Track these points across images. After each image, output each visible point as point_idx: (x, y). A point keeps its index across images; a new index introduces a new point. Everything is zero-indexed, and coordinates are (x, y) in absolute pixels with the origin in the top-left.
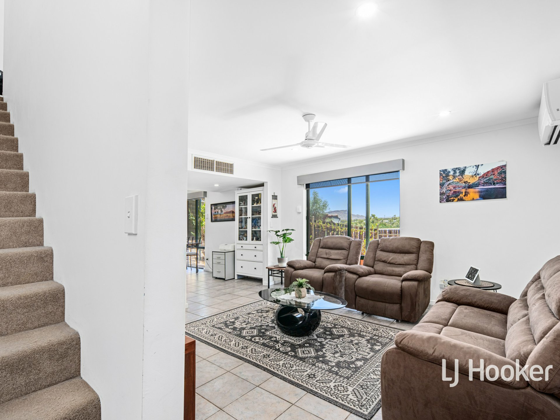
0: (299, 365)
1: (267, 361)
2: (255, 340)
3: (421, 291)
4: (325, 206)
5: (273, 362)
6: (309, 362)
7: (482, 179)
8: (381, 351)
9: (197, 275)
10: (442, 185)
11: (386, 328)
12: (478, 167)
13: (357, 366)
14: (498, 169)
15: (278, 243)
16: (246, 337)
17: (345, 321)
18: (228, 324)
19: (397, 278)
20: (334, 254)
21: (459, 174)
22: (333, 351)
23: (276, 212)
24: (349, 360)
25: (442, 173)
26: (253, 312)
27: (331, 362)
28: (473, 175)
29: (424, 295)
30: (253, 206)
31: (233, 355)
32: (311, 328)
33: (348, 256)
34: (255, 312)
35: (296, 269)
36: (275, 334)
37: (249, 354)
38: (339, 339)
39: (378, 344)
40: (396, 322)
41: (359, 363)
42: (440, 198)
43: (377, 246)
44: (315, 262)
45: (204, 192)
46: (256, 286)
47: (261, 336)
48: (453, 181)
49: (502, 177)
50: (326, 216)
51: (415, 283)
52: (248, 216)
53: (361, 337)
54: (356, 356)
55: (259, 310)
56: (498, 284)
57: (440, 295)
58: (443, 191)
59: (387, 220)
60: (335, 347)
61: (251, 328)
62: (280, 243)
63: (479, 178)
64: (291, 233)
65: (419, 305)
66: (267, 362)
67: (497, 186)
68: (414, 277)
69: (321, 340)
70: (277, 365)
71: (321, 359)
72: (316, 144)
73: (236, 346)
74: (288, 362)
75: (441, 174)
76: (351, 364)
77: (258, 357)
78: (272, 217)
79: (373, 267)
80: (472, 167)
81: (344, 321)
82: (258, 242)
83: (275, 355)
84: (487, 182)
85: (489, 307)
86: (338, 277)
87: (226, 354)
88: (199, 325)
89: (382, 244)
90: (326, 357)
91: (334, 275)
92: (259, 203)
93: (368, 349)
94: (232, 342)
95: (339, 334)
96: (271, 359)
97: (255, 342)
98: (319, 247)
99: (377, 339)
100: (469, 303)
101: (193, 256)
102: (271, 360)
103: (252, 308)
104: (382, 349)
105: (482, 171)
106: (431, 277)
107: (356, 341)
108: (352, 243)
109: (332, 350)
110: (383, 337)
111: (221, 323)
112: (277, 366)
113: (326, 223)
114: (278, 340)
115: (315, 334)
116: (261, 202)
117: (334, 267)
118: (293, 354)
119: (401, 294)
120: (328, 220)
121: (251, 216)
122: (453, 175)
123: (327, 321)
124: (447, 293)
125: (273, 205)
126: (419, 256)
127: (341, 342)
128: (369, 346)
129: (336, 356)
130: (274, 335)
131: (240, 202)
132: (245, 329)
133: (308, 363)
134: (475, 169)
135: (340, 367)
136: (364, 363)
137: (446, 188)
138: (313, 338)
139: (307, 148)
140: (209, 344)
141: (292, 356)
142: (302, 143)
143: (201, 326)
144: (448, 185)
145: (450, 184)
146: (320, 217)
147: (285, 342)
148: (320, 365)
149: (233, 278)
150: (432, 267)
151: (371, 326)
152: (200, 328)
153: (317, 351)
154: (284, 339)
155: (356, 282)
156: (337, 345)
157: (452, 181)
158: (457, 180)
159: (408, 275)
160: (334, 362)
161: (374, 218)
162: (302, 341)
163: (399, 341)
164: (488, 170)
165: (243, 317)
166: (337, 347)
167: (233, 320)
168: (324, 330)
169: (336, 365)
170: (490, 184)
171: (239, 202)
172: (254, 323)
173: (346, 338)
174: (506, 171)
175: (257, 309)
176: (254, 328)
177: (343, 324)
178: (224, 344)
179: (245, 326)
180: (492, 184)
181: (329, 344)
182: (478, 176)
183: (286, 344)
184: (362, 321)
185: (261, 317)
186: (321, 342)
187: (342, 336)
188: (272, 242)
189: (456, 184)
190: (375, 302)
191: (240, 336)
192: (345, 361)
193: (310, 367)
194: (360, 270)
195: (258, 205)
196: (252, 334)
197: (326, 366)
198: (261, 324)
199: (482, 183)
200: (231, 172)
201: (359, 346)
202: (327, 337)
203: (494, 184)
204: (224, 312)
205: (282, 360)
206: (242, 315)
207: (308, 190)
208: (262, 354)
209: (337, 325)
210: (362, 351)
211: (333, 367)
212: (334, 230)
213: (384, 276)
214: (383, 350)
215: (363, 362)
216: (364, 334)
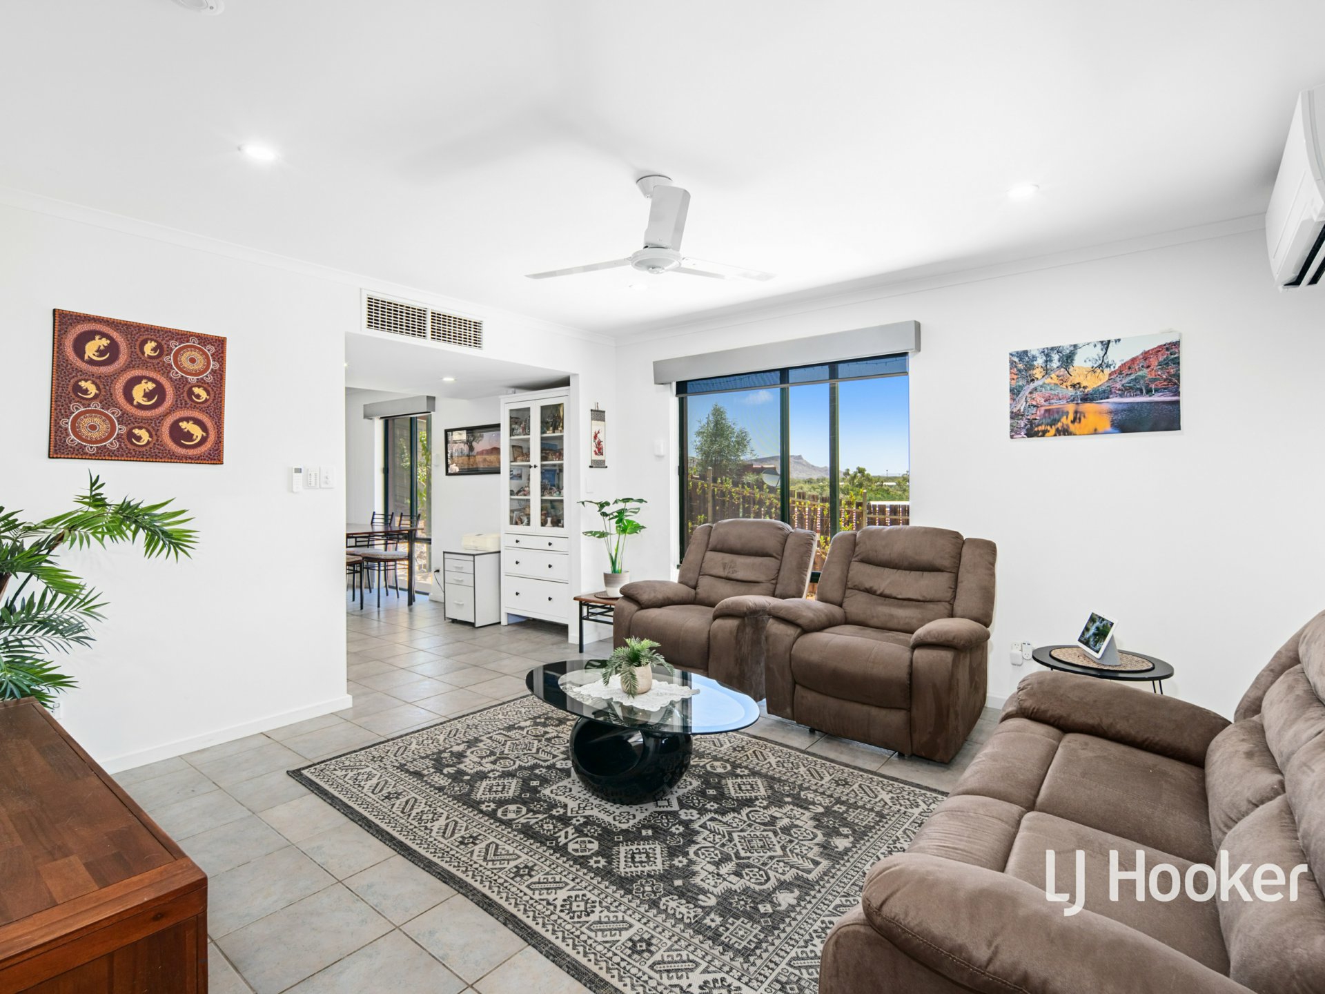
0: (611, 904)
1: (523, 888)
2: (506, 815)
3: (963, 675)
4: (742, 443)
5: (537, 892)
6: (644, 892)
7: (1118, 379)
8: (850, 854)
9: (411, 610)
10: (1015, 392)
11: (871, 776)
12: (1108, 347)
13: (778, 908)
14: (1160, 354)
15: (602, 535)
16: (483, 803)
17: (763, 756)
18: (444, 761)
19: (901, 637)
20: (744, 567)
21: (1058, 364)
22: (716, 855)
23: (602, 454)
24: (757, 888)
25: (1016, 359)
26: (523, 724)
27: (704, 892)
28: (1095, 366)
29: (971, 687)
30: (545, 435)
31: (429, 866)
32: (664, 778)
33: (778, 573)
34: (528, 723)
35: (642, 606)
36: (567, 794)
37: (475, 863)
38: (739, 813)
39: (845, 831)
40: (897, 759)
41: (786, 899)
42: (1011, 425)
43: (853, 551)
44: (695, 588)
45: (428, 397)
46: (551, 647)
47: (524, 803)
48: (1044, 383)
49: (1168, 373)
50: (748, 468)
51: (947, 656)
52: (532, 463)
53: (801, 807)
54: (780, 871)
55: (539, 717)
56: (1165, 663)
57: (1011, 697)
58: (1018, 408)
59: (893, 481)
60: (724, 841)
61: (505, 775)
62: (611, 534)
63: (1110, 375)
64: (639, 509)
65: (957, 715)
66: (521, 891)
67: (1156, 398)
68: (944, 638)
69: (689, 817)
70: (549, 903)
71: (678, 883)
72: (675, 264)
73: (446, 836)
74: (580, 893)
75: (1012, 364)
76: (762, 901)
77: (500, 874)
78: (591, 467)
79: (840, 605)
80: (1092, 345)
81: (761, 753)
82: (557, 531)
83: (550, 866)
84: (1131, 388)
85: (1149, 741)
86: (748, 630)
87: (411, 863)
88: (363, 764)
89: (865, 543)
90: (694, 874)
91: (739, 627)
92: (560, 429)
93: (816, 849)
94: (437, 820)
95: (742, 794)
96: (535, 883)
97: (502, 822)
98: (707, 547)
99: (844, 812)
100: (1093, 727)
101: (402, 562)
102: (533, 886)
103: (523, 710)
104: (854, 850)
105: (1118, 356)
106: (988, 636)
107: (785, 822)
108: (789, 540)
109: (716, 849)
110: (859, 807)
111: (427, 756)
112: (547, 910)
113: (740, 486)
114: (569, 814)
115: (677, 795)
116: (563, 427)
117: (737, 604)
118: (603, 862)
119: (911, 684)
120: (750, 478)
121: (538, 463)
122: (1044, 365)
123: (714, 753)
124: (1031, 694)
125: (593, 434)
126: (959, 580)
127: (745, 822)
128: (820, 838)
129: (721, 873)
130: (562, 799)
131: (513, 426)
132: (486, 777)
133: (639, 897)
134: (1099, 351)
135: (730, 911)
136: (800, 899)
137: (1026, 402)
138: (669, 809)
139: (650, 272)
140: (370, 827)
141: (597, 872)
142: (636, 255)
143: (368, 766)
144: (1031, 393)
145: (1035, 389)
146: (730, 469)
147: (589, 821)
148: (672, 904)
149: (498, 621)
150: (992, 609)
151: (831, 771)
152: (362, 771)
153: (672, 852)
154: (588, 813)
155: (794, 646)
156: (730, 834)
157: (1040, 383)
158: (1053, 379)
159: (929, 633)
160: (716, 893)
161: (863, 476)
162: (636, 821)
163: (875, 903)
164: (1134, 356)
165: (490, 738)
166: (731, 841)
167: (461, 748)
168: (702, 783)
169: (717, 904)
170: (1139, 392)
171: (511, 425)
172: (517, 757)
173: (758, 809)
174: (1178, 358)
175: (535, 715)
176: (513, 773)
177: (757, 764)
178: (412, 827)
179: (490, 767)
180: (1144, 392)
181: (710, 830)
182: (1107, 371)
183: (589, 827)
184: (808, 753)
185: (538, 738)
186: (686, 824)
187: (749, 802)
188: (587, 532)
189: (1051, 389)
190: (842, 702)
191: (468, 801)
192: (746, 891)
193: (643, 911)
194: (804, 614)
195: (557, 434)
196: (500, 795)
197: (688, 907)
198: (536, 761)
199: (1119, 390)
200: (477, 343)
201: (792, 836)
202: (708, 806)
203: (1149, 392)
204: (445, 722)
205: (567, 884)
206: (490, 730)
207: (682, 398)
208: (513, 864)
209: (740, 766)
210: (797, 855)
211: (707, 911)
212: (761, 503)
213: (869, 631)
214: (857, 852)
215: (797, 892)
216: (810, 796)
